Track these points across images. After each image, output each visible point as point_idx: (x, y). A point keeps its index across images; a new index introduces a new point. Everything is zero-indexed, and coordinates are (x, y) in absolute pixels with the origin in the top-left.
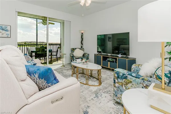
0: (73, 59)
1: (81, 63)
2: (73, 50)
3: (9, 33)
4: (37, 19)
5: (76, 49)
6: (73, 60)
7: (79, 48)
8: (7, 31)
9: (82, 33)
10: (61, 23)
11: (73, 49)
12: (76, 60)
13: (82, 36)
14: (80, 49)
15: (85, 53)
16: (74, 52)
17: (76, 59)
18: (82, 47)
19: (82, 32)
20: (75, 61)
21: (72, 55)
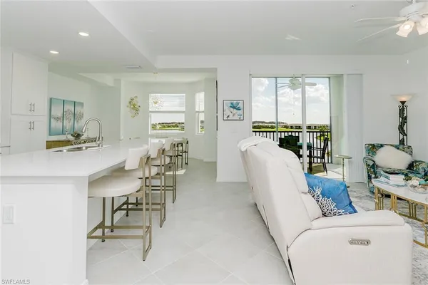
0: (375, 173)
1: (403, 186)
2: (373, 148)
3: (241, 112)
4: (276, 78)
5: (382, 146)
6: (373, 176)
7: (392, 145)
8: (239, 109)
9: (403, 103)
10: (329, 78)
11: (373, 146)
12: (386, 177)
13: (402, 111)
14: (397, 147)
15: (416, 161)
16: (374, 153)
17: (387, 174)
18: (402, 142)
19: (403, 99)
20: (382, 179)
21: (371, 163)
